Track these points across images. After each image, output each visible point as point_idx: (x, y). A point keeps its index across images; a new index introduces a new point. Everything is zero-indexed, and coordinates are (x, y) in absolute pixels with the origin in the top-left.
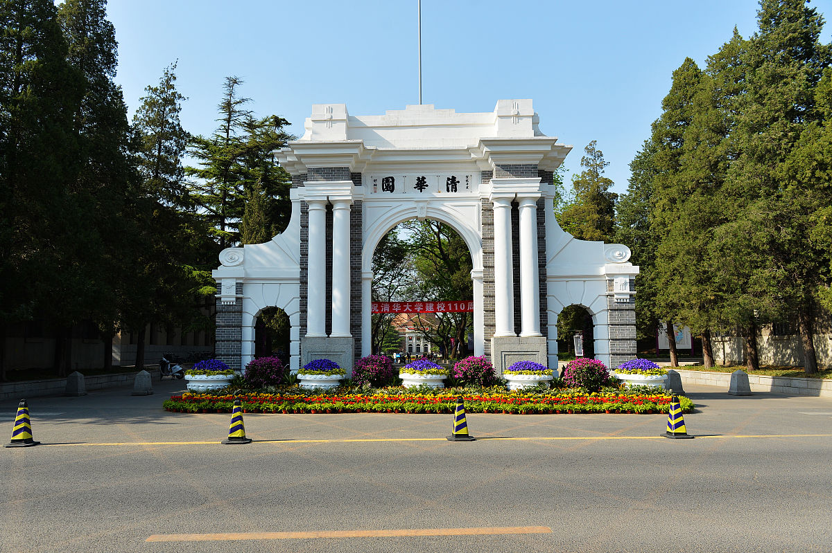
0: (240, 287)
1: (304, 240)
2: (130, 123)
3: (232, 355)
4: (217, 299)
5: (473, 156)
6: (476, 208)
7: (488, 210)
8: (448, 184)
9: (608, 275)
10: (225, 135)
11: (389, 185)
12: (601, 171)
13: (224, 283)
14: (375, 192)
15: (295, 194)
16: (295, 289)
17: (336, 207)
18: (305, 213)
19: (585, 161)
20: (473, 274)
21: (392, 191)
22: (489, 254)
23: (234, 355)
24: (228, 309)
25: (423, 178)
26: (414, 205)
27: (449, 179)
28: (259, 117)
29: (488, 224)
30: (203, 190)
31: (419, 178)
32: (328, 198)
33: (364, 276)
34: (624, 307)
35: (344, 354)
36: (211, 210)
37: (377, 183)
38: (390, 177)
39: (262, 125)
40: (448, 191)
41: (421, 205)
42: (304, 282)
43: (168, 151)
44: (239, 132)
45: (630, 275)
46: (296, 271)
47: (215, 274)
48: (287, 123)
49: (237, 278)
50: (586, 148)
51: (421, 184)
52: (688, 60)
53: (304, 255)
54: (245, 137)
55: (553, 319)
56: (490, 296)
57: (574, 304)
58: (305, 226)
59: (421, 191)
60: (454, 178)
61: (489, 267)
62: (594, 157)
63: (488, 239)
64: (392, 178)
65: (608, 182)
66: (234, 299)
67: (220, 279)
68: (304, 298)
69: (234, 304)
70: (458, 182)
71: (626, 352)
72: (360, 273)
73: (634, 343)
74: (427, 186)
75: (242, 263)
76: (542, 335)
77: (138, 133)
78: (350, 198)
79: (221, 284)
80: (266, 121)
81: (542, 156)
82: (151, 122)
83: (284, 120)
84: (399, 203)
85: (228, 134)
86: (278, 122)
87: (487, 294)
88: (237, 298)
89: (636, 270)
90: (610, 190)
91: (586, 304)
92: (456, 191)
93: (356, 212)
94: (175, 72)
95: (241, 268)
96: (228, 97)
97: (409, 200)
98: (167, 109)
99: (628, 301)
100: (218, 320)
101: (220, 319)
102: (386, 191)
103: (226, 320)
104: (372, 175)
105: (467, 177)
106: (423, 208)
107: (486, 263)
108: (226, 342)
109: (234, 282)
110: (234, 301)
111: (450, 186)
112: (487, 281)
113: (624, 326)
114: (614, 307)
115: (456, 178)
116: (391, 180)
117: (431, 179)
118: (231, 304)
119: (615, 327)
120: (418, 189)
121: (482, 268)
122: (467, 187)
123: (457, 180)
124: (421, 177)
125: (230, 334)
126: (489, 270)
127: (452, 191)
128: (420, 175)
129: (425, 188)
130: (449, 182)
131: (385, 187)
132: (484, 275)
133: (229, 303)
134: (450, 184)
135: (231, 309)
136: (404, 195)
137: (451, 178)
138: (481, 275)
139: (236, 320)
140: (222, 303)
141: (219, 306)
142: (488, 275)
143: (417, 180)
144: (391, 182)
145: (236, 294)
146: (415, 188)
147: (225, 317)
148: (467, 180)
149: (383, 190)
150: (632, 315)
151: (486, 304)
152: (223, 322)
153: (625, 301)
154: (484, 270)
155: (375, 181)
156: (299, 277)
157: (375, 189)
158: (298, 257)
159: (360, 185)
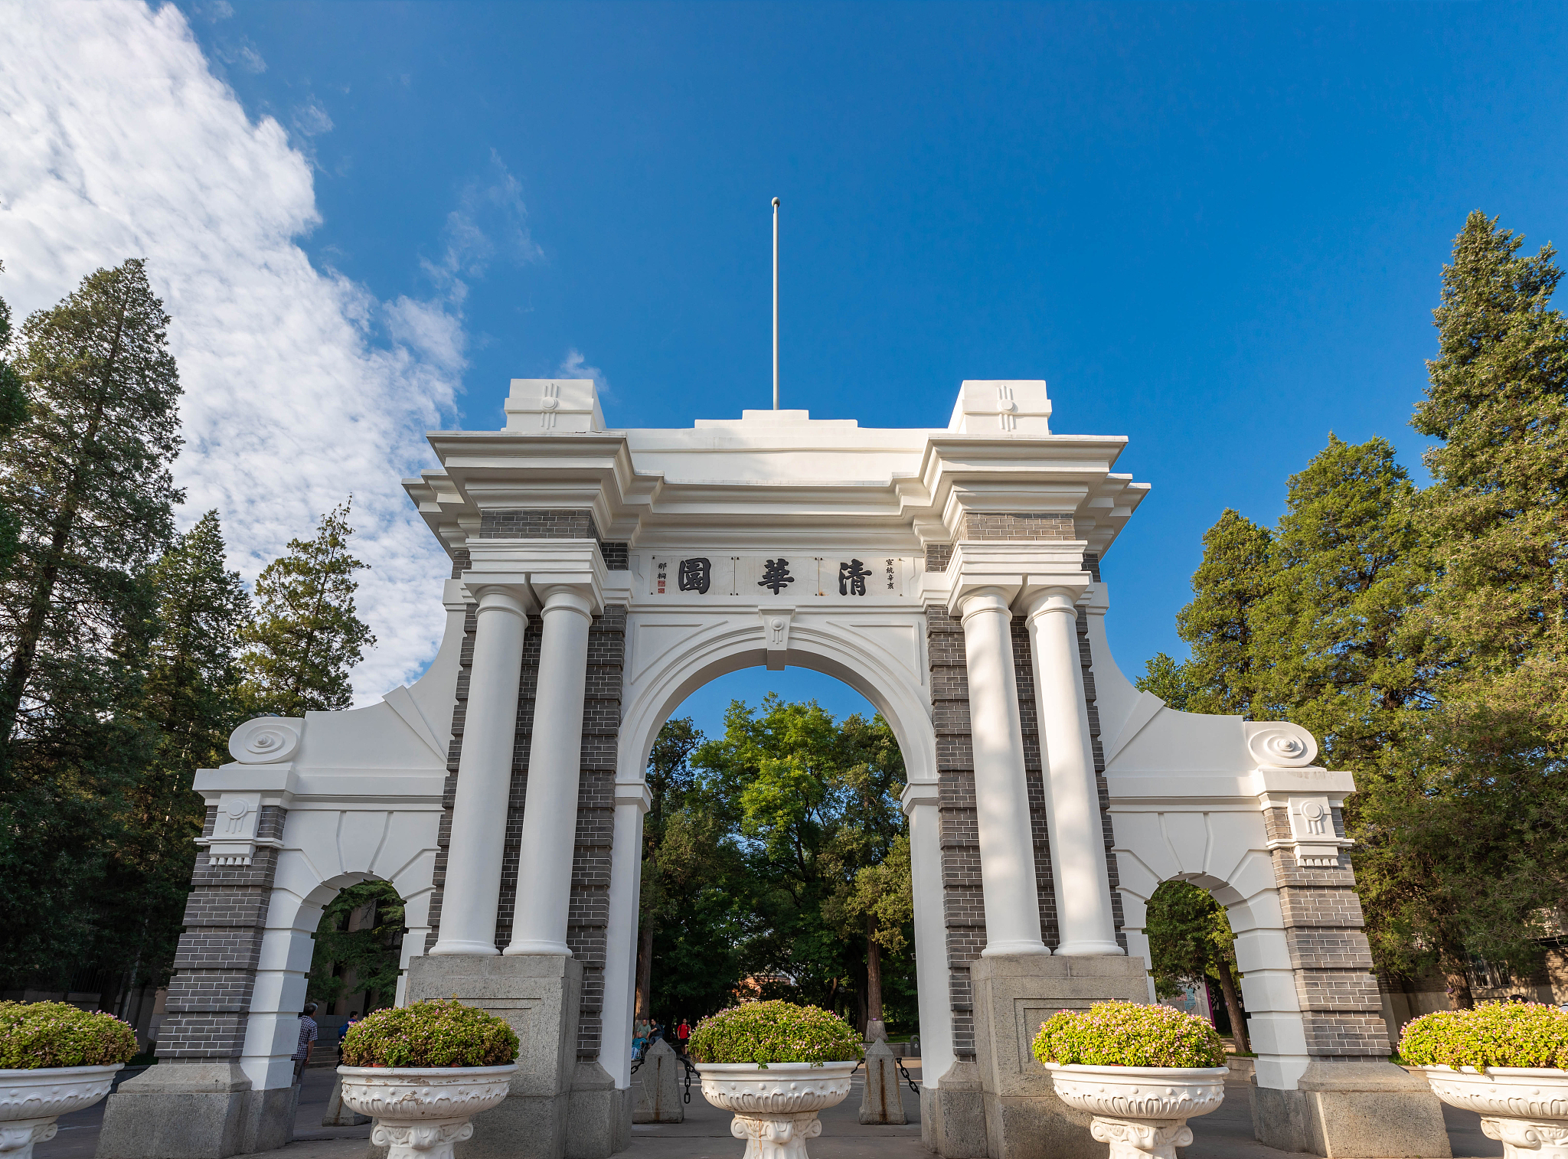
0: (273, 819)
3: (215, 1013)
4: (199, 848)
5: (905, 501)
6: (913, 632)
7: (946, 634)
8: (842, 577)
9: (1273, 794)
11: (696, 576)
13: (223, 803)
14: (662, 591)
16: (424, 826)
17: (551, 604)
22: (953, 737)
23: (221, 1013)
24: (228, 879)
25: (783, 562)
26: (757, 621)
27: (844, 566)
29: (950, 666)
31: (770, 562)
32: (528, 578)
33: (621, 792)
34: (1327, 879)
35: (536, 1007)
37: (667, 571)
38: (699, 560)
40: (843, 592)
41: (773, 620)
42: (451, 804)
45: (1330, 794)
47: (204, 780)
49: (265, 793)
51: (776, 576)
55: (1136, 915)
56: (963, 848)
57: (1190, 870)
59: (776, 593)
61: (955, 771)
63: (950, 702)
64: (706, 562)
66: (246, 849)
67: (217, 793)
68: (446, 847)
69: (247, 862)
70: (869, 573)
71: (1352, 1005)
72: (611, 785)
73: (1369, 981)
74: (791, 580)
75: (294, 757)
76: (1123, 950)
79: (216, 807)
84: (724, 617)
88: (259, 849)
89: (1344, 781)
91: (1219, 870)
92: (862, 593)
93: (611, 631)
97: (744, 610)
99: (1334, 862)
100: (193, 908)
101: (199, 907)
102: (688, 589)
103: (216, 909)
104: (656, 553)
105: (890, 562)
106: (779, 628)
107: (948, 761)
108: (204, 974)
109: (253, 803)
110: (247, 855)
111: (849, 582)
112: (951, 806)
113: (1335, 932)
114: (1299, 878)
115: (862, 564)
116: (701, 565)
117: (800, 563)
118: (238, 862)
119: (1309, 936)
120: (769, 587)
121: (936, 777)
122: (891, 586)
123: (865, 568)
124: (776, 561)
125: (218, 950)
126: (957, 780)
127: (853, 593)
128: (775, 556)
129: (785, 586)
130: (846, 573)
131: (685, 581)
132: (942, 792)
133: (230, 862)
134: (848, 578)
135: (235, 878)
136: (734, 600)
137: (850, 563)
138: (933, 793)
139: (246, 909)
140: (213, 861)
141: (200, 869)
142: (955, 792)
143: (766, 566)
144: (701, 570)
145: (259, 835)
146: (761, 584)
147: (214, 901)
148: (889, 570)
149: (683, 588)
150: (1350, 902)
151: (953, 869)
152: (206, 915)
153: (1326, 863)
154: (941, 780)
155: (662, 566)
156: (441, 793)
157: (661, 583)
158: (447, 738)
159: (623, 569)
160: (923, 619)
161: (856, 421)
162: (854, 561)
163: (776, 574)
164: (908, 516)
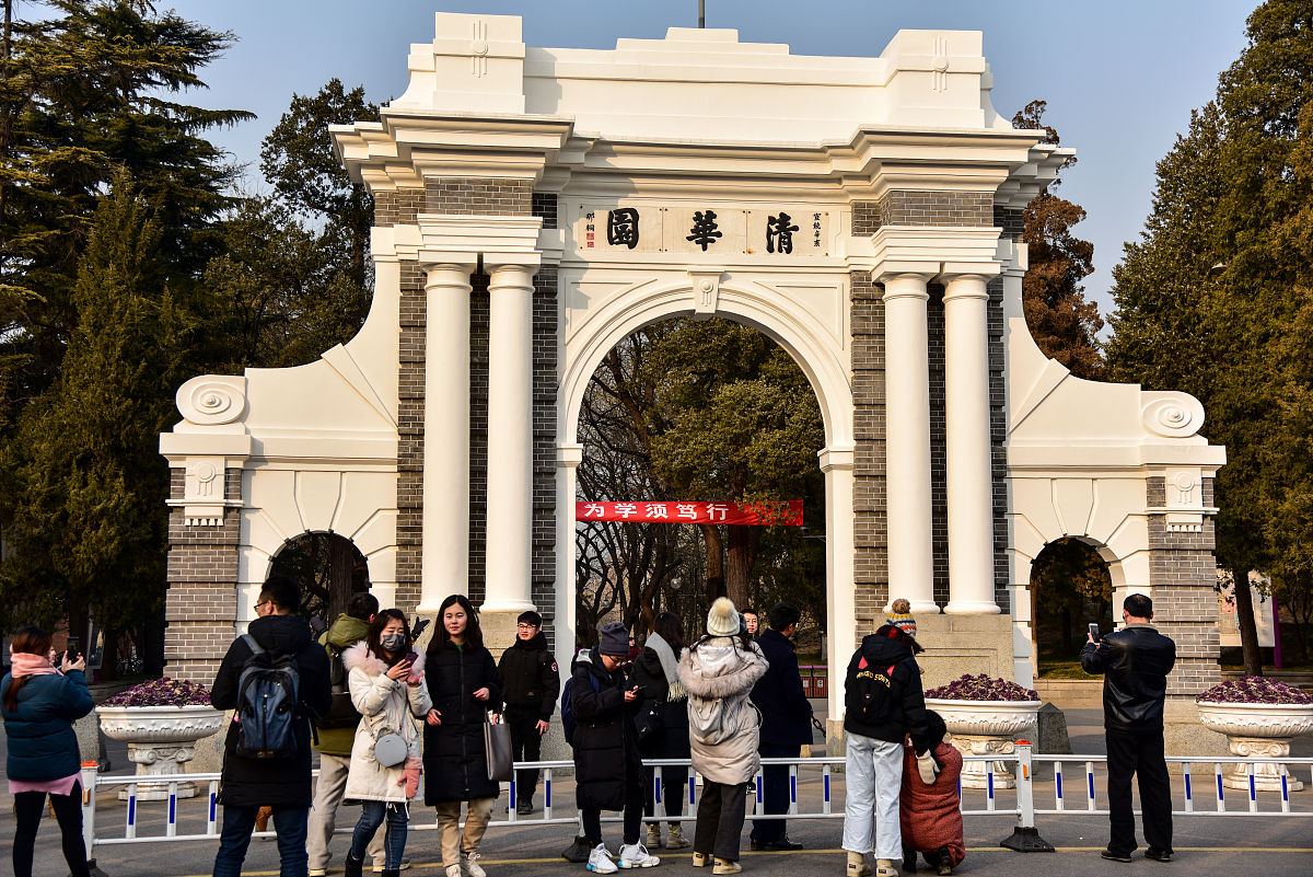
0: (236, 480)
1: (413, 362)
3: (210, 660)
4: (172, 509)
6: (837, 293)
8: (770, 232)
9: (1150, 466)
11: (624, 229)
13: (189, 465)
14: (591, 245)
15: (386, 242)
16: (385, 488)
17: (498, 280)
18: (412, 291)
20: (826, 459)
21: (632, 245)
22: (869, 408)
24: (203, 537)
25: (711, 215)
26: (688, 281)
27: (772, 220)
29: (868, 332)
31: (698, 214)
32: (480, 258)
33: (560, 456)
34: (1189, 543)
37: (595, 222)
38: (628, 210)
40: (770, 249)
41: (705, 281)
42: (410, 467)
45: (1205, 467)
46: (385, 440)
47: (167, 443)
49: (228, 457)
51: (705, 230)
53: (413, 400)
55: (1021, 572)
56: (873, 513)
57: (1071, 534)
58: (413, 325)
59: (705, 249)
60: (784, 218)
61: (871, 438)
63: (868, 372)
64: (634, 212)
66: (220, 512)
67: (182, 456)
68: (411, 508)
69: (220, 523)
70: (796, 228)
71: (1195, 653)
72: (553, 449)
73: (1213, 633)
74: (719, 235)
75: (242, 417)
76: (999, 609)
78: (534, 261)
79: (182, 470)
84: (652, 276)
87: (866, 507)
88: (227, 509)
89: (1219, 455)
91: (1097, 534)
93: (545, 292)
95: (238, 429)
97: (672, 268)
99: (1198, 529)
100: (175, 566)
101: (180, 564)
102: (617, 243)
103: (197, 566)
104: (583, 201)
105: (817, 216)
106: (708, 290)
107: (864, 430)
108: (194, 626)
109: (219, 466)
110: (220, 517)
111: (776, 239)
112: (864, 474)
113: (1191, 590)
114: (1165, 543)
115: (789, 218)
116: (629, 217)
117: (728, 217)
118: (212, 523)
119: (1167, 593)
120: (697, 243)
121: (853, 444)
122: (817, 242)
123: (792, 223)
124: (704, 213)
125: (205, 604)
126: (870, 449)
127: (780, 251)
128: (703, 208)
129: (713, 241)
130: (774, 229)
131: (614, 234)
132: (857, 460)
133: (204, 523)
134: (775, 234)
135: (209, 537)
136: (663, 257)
137: (777, 217)
138: (849, 459)
139: (226, 566)
140: (188, 522)
141: (175, 528)
142: (869, 460)
143: (695, 219)
144: (629, 221)
145: (226, 497)
146: (689, 239)
147: (193, 559)
148: (816, 226)
149: (611, 241)
150: (1207, 564)
151: (863, 532)
152: (188, 572)
153: (1191, 529)
154: (857, 448)
155: (590, 216)
156: (394, 455)
157: (590, 236)
158: (392, 404)
159: (555, 227)
160: (847, 280)
161: (786, 47)
162: (782, 215)
163: (705, 229)
164: (837, 176)
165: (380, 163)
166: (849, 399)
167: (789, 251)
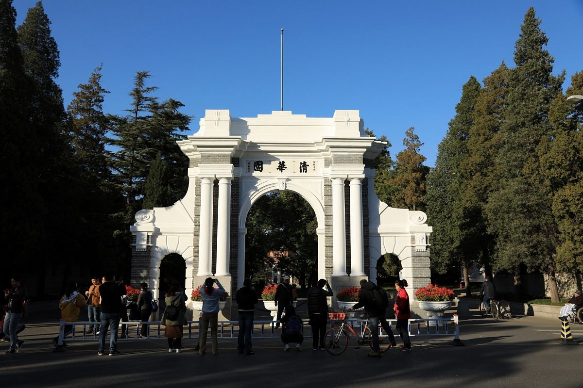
0: (150, 238)
1: (198, 205)
2: (66, 110)
4: (133, 246)
6: (320, 184)
7: (328, 186)
9: (412, 232)
10: (134, 115)
11: (259, 166)
12: (418, 149)
13: (138, 235)
14: (249, 171)
15: (192, 172)
16: (191, 240)
17: (221, 182)
18: (198, 185)
19: (406, 142)
20: (318, 231)
21: (261, 171)
22: (329, 216)
24: (141, 254)
25: (284, 162)
26: (276, 181)
27: (301, 163)
28: (160, 102)
29: (329, 195)
30: (116, 156)
31: (280, 162)
32: (215, 176)
33: (240, 231)
34: (422, 255)
36: (121, 172)
37: (250, 165)
38: (260, 161)
39: (163, 106)
40: (301, 171)
41: (282, 181)
42: (197, 235)
43: (94, 131)
44: (145, 113)
45: (426, 233)
46: (190, 227)
47: (132, 229)
48: (181, 105)
49: (148, 232)
50: (407, 132)
52: (472, 78)
53: (198, 215)
54: (149, 117)
55: (374, 264)
56: (329, 247)
57: (389, 252)
58: (198, 195)
59: (282, 172)
60: (305, 163)
61: (329, 226)
62: (413, 139)
63: (328, 206)
65: (423, 159)
66: (146, 247)
67: (136, 232)
68: (196, 246)
69: (146, 250)
70: (308, 166)
72: (238, 229)
73: (429, 280)
74: (286, 168)
75: (153, 221)
76: (365, 275)
77: (71, 119)
78: (231, 176)
79: (136, 236)
80: (166, 103)
81: (365, 150)
82: (81, 110)
83: (179, 102)
84: (267, 180)
85: (136, 115)
86: (176, 104)
87: (328, 245)
88: (148, 247)
89: (430, 229)
90: (424, 164)
91: (396, 253)
93: (235, 186)
94: (100, 73)
95: (151, 224)
96: (138, 87)
97: (272, 177)
98: (93, 100)
99: (425, 250)
101: (135, 262)
102: (257, 171)
103: (139, 262)
104: (247, 159)
105: (314, 162)
106: (283, 183)
107: (327, 223)
108: (138, 279)
109: (145, 234)
111: (302, 169)
112: (327, 235)
113: (423, 268)
114: (415, 255)
116: (260, 163)
117: (289, 163)
118: (143, 250)
119: (416, 269)
120: (280, 170)
122: (314, 169)
123: (307, 164)
126: (329, 228)
127: (303, 172)
128: (281, 160)
129: (284, 170)
130: (302, 166)
131: (256, 168)
132: (325, 232)
133: (141, 250)
135: (143, 254)
136: (270, 174)
137: (303, 163)
138: (324, 231)
139: (146, 262)
140: (137, 250)
142: (328, 232)
145: (148, 243)
146: (277, 169)
147: (139, 260)
148: (314, 165)
149: (255, 170)
150: (428, 261)
151: (327, 252)
154: (325, 228)
155: (249, 163)
156: (193, 231)
157: (249, 169)
158: (193, 216)
159: (239, 167)
160: (323, 180)
161: (306, 115)
163: (282, 166)
164: (319, 151)
165: (189, 151)
166: (323, 214)
167: (306, 172)
